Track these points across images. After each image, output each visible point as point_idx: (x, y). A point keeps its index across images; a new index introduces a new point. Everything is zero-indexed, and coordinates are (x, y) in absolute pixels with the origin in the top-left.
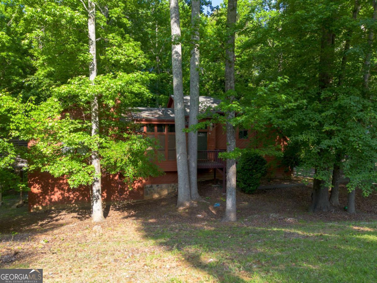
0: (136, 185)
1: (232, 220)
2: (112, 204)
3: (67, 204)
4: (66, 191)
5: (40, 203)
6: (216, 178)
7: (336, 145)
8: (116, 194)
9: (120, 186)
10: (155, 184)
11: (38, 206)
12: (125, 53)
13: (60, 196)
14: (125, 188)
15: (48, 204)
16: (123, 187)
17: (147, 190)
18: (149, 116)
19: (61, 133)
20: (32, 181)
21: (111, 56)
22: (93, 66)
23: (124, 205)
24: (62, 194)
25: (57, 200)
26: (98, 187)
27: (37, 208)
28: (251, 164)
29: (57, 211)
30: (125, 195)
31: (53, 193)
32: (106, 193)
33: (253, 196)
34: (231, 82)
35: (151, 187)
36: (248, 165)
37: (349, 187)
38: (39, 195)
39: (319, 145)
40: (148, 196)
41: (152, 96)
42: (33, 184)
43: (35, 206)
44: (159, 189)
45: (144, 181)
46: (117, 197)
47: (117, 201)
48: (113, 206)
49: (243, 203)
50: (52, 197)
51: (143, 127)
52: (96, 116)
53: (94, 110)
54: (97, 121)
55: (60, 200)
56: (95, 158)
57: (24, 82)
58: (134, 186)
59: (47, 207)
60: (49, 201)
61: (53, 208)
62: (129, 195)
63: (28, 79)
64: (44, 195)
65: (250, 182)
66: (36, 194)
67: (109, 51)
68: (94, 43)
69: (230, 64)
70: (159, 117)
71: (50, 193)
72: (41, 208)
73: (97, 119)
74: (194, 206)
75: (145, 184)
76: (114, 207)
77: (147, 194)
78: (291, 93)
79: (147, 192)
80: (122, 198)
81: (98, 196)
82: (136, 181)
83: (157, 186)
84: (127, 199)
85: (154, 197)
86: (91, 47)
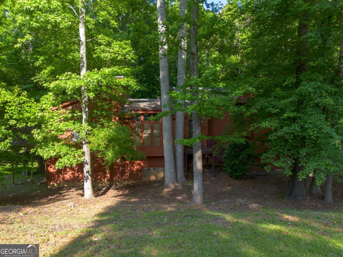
0: (135, 167)
1: (198, 203)
2: (115, 184)
3: (77, 182)
4: (76, 171)
5: (55, 180)
6: (209, 163)
7: (294, 132)
8: (118, 175)
9: (121, 168)
10: (152, 167)
11: (54, 183)
12: (113, 51)
13: (71, 175)
14: (126, 170)
15: (62, 182)
16: (124, 169)
17: (146, 173)
18: (146, 106)
19: (52, 122)
20: (49, 162)
21: (100, 54)
22: (83, 64)
23: (124, 185)
24: (73, 174)
25: (69, 178)
26: (88, 168)
27: (53, 185)
28: (238, 150)
29: (68, 188)
30: (126, 176)
31: (65, 172)
32: (109, 174)
33: (240, 182)
34: (194, 73)
35: (149, 170)
36: (235, 151)
37: (300, 175)
38: (54, 174)
39: (277, 132)
40: (146, 178)
41: (139, 88)
42: (50, 165)
43: (51, 183)
44: (156, 172)
45: (142, 164)
46: (119, 177)
47: (119, 181)
48: (115, 185)
49: (227, 187)
50: (65, 176)
51: (141, 116)
52: (86, 107)
53: (84, 101)
54: (87, 111)
55: (72, 178)
56: (85, 144)
57: (33, 80)
58: (134, 168)
59: (60, 185)
60: (63, 179)
61: (66, 185)
62: (129, 177)
63: (37, 77)
64: (58, 174)
65: (236, 168)
66: (52, 173)
67: (98, 50)
68: (84, 44)
69: (193, 56)
70: (155, 107)
71: (63, 173)
72: (56, 185)
73: (87, 110)
74: (178, 189)
75: (142, 168)
76: (115, 187)
77: (145, 176)
78: (252, 81)
79: (145, 174)
80: (123, 179)
81: (88, 177)
82: (136, 164)
83: (154, 169)
84: (128, 180)
85: (151, 179)
86: (82, 47)
